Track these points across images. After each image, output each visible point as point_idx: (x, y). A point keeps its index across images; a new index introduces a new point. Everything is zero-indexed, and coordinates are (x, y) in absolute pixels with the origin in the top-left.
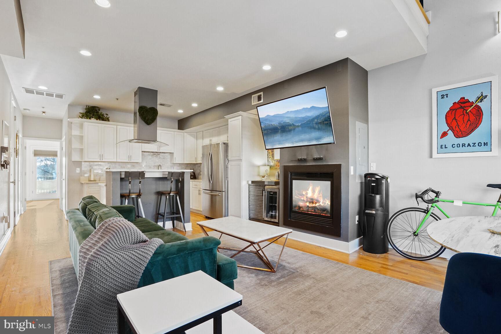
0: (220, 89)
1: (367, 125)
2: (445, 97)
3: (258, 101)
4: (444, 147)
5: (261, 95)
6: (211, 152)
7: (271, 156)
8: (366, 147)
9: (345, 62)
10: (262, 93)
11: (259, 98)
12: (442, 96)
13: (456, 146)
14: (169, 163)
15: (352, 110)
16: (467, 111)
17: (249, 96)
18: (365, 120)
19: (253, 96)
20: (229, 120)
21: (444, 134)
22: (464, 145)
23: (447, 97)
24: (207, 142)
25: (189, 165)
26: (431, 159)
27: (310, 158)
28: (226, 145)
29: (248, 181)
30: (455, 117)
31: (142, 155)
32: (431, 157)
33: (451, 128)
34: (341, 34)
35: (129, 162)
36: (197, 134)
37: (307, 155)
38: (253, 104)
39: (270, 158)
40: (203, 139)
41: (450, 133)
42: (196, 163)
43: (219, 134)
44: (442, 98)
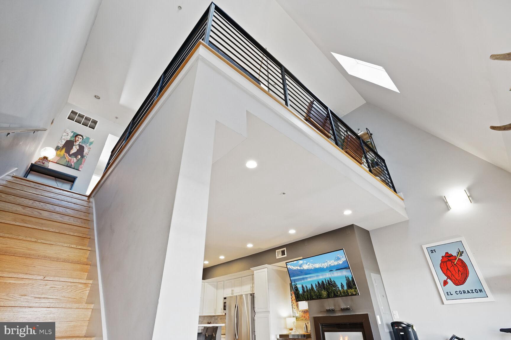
0: (250, 246)
1: (380, 275)
2: (434, 251)
3: (282, 255)
4: (449, 293)
5: (284, 250)
6: (237, 304)
7: (295, 307)
8: (385, 296)
9: (351, 227)
10: (285, 249)
11: (283, 253)
12: (431, 251)
13: (458, 292)
15: (366, 264)
16: (454, 263)
17: (273, 250)
18: (377, 271)
19: (277, 251)
20: (255, 272)
21: (445, 283)
22: (464, 292)
23: (435, 252)
24: (228, 293)
26: (443, 305)
27: (337, 309)
28: (253, 295)
29: (276, 336)
30: (448, 268)
32: (443, 303)
33: (449, 277)
34: (348, 212)
36: (218, 283)
37: (335, 306)
38: (277, 258)
39: (295, 308)
40: (224, 289)
41: (449, 280)
43: (241, 284)
44: (432, 253)
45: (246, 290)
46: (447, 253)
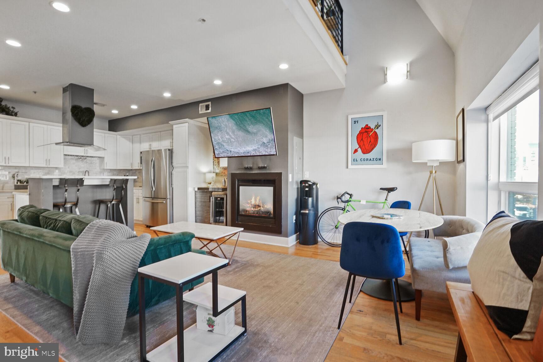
0: (167, 95)
1: (302, 140)
2: (357, 122)
3: (206, 110)
4: (355, 160)
5: (209, 105)
6: (153, 158)
7: (217, 164)
8: (302, 158)
9: (286, 86)
10: (210, 103)
11: (207, 108)
12: (354, 121)
13: (363, 160)
14: (98, 168)
15: (291, 126)
16: (369, 134)
17: (196, 104)
18: (301, 135)
19: (200, 105)
20: (174, 126)
21: (356, 151)
22: (367, 160)
23: (358, 123)
24: (145, 147)
25: (122, 171)
26: (347, 169)
27: (255, 167)
28: (171, 151)
29: (194, 188)
30: (362, 139)
31: (64, 159)
32: (347, 167)
33: (360, 147)
34: (284, 66)
35: (46, 166)
36: (133, 137)
37: (253, 164)
38: (200, 112)
39: (216, 165)
40: (140, 143)
41: (359, 150)
42: (132, 169)
43: (160, 139)
44: (354, 123)
45: (164, 145)
46: (367, 125)
